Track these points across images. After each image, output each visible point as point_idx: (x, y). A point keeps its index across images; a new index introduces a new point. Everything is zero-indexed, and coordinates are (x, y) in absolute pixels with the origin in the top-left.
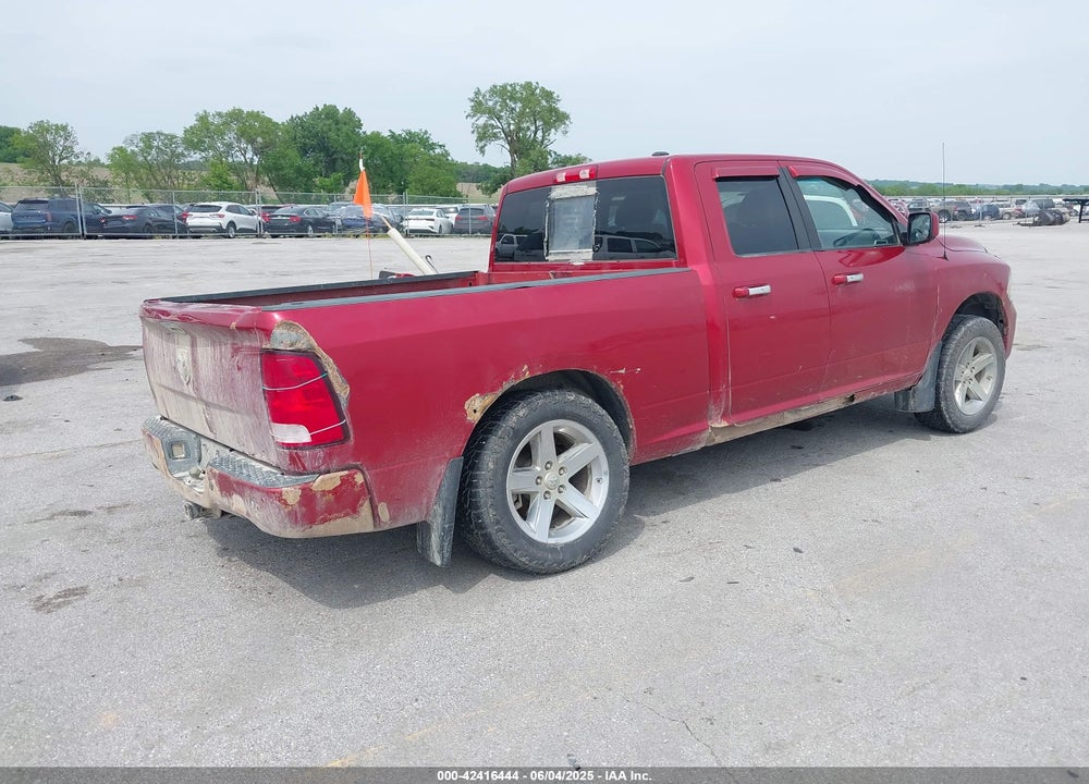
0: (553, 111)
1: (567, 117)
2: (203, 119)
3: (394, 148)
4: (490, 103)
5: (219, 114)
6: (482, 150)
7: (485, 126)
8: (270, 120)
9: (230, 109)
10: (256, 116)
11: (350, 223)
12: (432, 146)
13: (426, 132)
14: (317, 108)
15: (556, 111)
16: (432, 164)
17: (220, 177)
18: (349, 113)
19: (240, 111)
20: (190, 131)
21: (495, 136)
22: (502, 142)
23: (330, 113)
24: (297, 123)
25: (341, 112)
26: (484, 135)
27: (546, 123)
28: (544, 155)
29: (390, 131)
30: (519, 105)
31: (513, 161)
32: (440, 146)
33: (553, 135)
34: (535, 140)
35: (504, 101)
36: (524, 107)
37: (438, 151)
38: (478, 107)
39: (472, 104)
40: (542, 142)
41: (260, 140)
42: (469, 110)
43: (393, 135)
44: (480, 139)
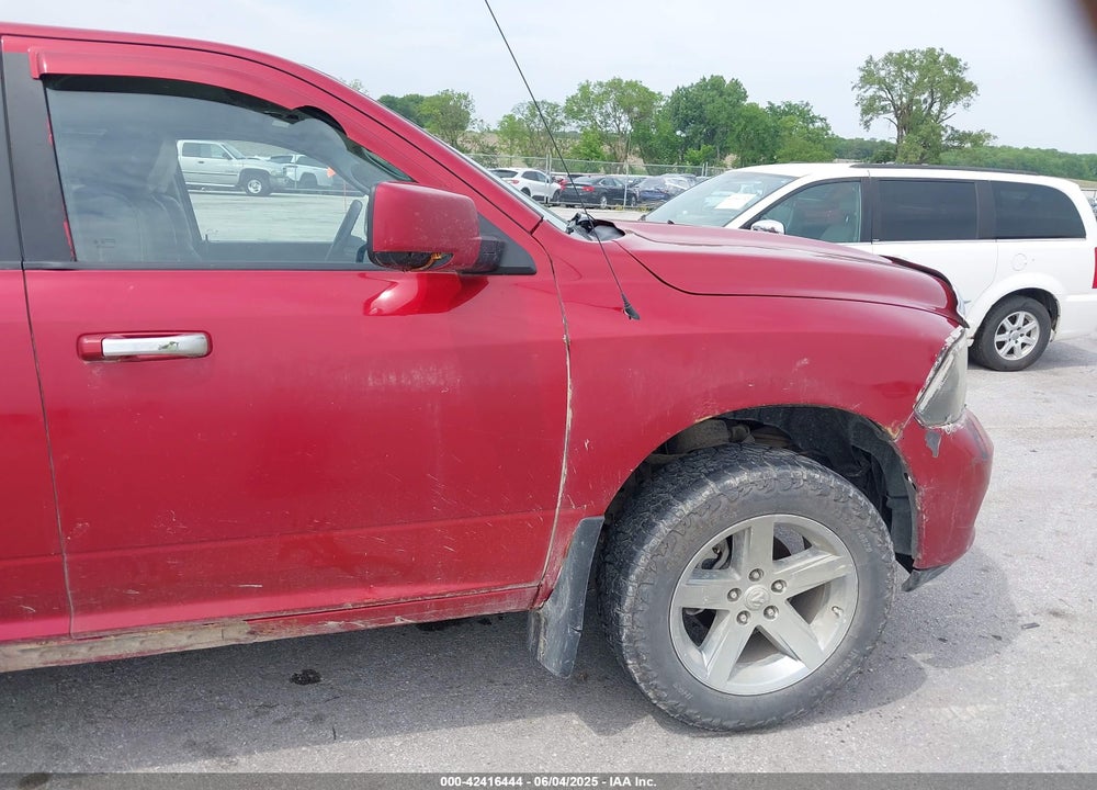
0: (956, 80)
1: (975, 89)
2: (584, 89)
3: (770, 121)
4: (883, 73)
5: (601, 84)
6: (867, 125)
7: (873, 99)
8: (646, 90)
9: (610, 79)
10: (633, 85)
11: (648, 195)
12: (813, 120)
13: (807, 104)
14: (704, 79)
15: (961, 81)
16: (809, 139)
17: (589, 145)
18: (736, 84)
19: (620, 80)
20: (572, 100)
21: (884, 108)
22: (892, 116)
23: (716, 84)
24: (682, 95)
25: (728, 82)
26: (870, 109)
27: (945, 95)
28: (936, 131)
29: (769, 103)
30: (917, 74)
31: (900, 137)
32: (821, 119)
33: (950, 109)
34: (929, 114)
35: (900, 69)
36: (923, 76)
37: (818, 124)
38: (868, 77)
39: (861, 74)
40: (938, 117)
41: (636, 109)
42: (857, 80)
43: (772, 108)
44: (865, 112)
